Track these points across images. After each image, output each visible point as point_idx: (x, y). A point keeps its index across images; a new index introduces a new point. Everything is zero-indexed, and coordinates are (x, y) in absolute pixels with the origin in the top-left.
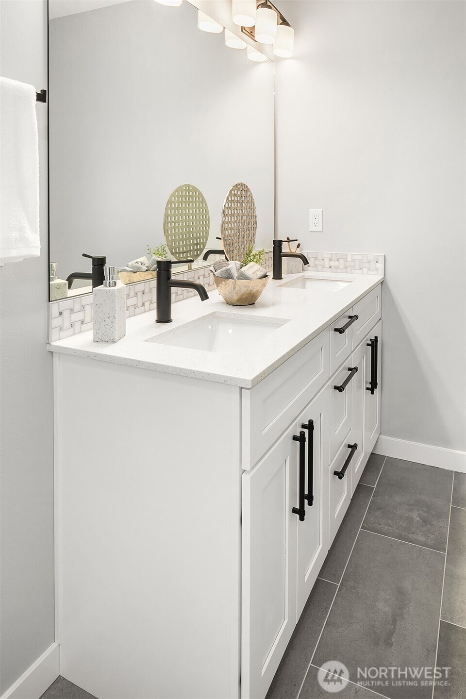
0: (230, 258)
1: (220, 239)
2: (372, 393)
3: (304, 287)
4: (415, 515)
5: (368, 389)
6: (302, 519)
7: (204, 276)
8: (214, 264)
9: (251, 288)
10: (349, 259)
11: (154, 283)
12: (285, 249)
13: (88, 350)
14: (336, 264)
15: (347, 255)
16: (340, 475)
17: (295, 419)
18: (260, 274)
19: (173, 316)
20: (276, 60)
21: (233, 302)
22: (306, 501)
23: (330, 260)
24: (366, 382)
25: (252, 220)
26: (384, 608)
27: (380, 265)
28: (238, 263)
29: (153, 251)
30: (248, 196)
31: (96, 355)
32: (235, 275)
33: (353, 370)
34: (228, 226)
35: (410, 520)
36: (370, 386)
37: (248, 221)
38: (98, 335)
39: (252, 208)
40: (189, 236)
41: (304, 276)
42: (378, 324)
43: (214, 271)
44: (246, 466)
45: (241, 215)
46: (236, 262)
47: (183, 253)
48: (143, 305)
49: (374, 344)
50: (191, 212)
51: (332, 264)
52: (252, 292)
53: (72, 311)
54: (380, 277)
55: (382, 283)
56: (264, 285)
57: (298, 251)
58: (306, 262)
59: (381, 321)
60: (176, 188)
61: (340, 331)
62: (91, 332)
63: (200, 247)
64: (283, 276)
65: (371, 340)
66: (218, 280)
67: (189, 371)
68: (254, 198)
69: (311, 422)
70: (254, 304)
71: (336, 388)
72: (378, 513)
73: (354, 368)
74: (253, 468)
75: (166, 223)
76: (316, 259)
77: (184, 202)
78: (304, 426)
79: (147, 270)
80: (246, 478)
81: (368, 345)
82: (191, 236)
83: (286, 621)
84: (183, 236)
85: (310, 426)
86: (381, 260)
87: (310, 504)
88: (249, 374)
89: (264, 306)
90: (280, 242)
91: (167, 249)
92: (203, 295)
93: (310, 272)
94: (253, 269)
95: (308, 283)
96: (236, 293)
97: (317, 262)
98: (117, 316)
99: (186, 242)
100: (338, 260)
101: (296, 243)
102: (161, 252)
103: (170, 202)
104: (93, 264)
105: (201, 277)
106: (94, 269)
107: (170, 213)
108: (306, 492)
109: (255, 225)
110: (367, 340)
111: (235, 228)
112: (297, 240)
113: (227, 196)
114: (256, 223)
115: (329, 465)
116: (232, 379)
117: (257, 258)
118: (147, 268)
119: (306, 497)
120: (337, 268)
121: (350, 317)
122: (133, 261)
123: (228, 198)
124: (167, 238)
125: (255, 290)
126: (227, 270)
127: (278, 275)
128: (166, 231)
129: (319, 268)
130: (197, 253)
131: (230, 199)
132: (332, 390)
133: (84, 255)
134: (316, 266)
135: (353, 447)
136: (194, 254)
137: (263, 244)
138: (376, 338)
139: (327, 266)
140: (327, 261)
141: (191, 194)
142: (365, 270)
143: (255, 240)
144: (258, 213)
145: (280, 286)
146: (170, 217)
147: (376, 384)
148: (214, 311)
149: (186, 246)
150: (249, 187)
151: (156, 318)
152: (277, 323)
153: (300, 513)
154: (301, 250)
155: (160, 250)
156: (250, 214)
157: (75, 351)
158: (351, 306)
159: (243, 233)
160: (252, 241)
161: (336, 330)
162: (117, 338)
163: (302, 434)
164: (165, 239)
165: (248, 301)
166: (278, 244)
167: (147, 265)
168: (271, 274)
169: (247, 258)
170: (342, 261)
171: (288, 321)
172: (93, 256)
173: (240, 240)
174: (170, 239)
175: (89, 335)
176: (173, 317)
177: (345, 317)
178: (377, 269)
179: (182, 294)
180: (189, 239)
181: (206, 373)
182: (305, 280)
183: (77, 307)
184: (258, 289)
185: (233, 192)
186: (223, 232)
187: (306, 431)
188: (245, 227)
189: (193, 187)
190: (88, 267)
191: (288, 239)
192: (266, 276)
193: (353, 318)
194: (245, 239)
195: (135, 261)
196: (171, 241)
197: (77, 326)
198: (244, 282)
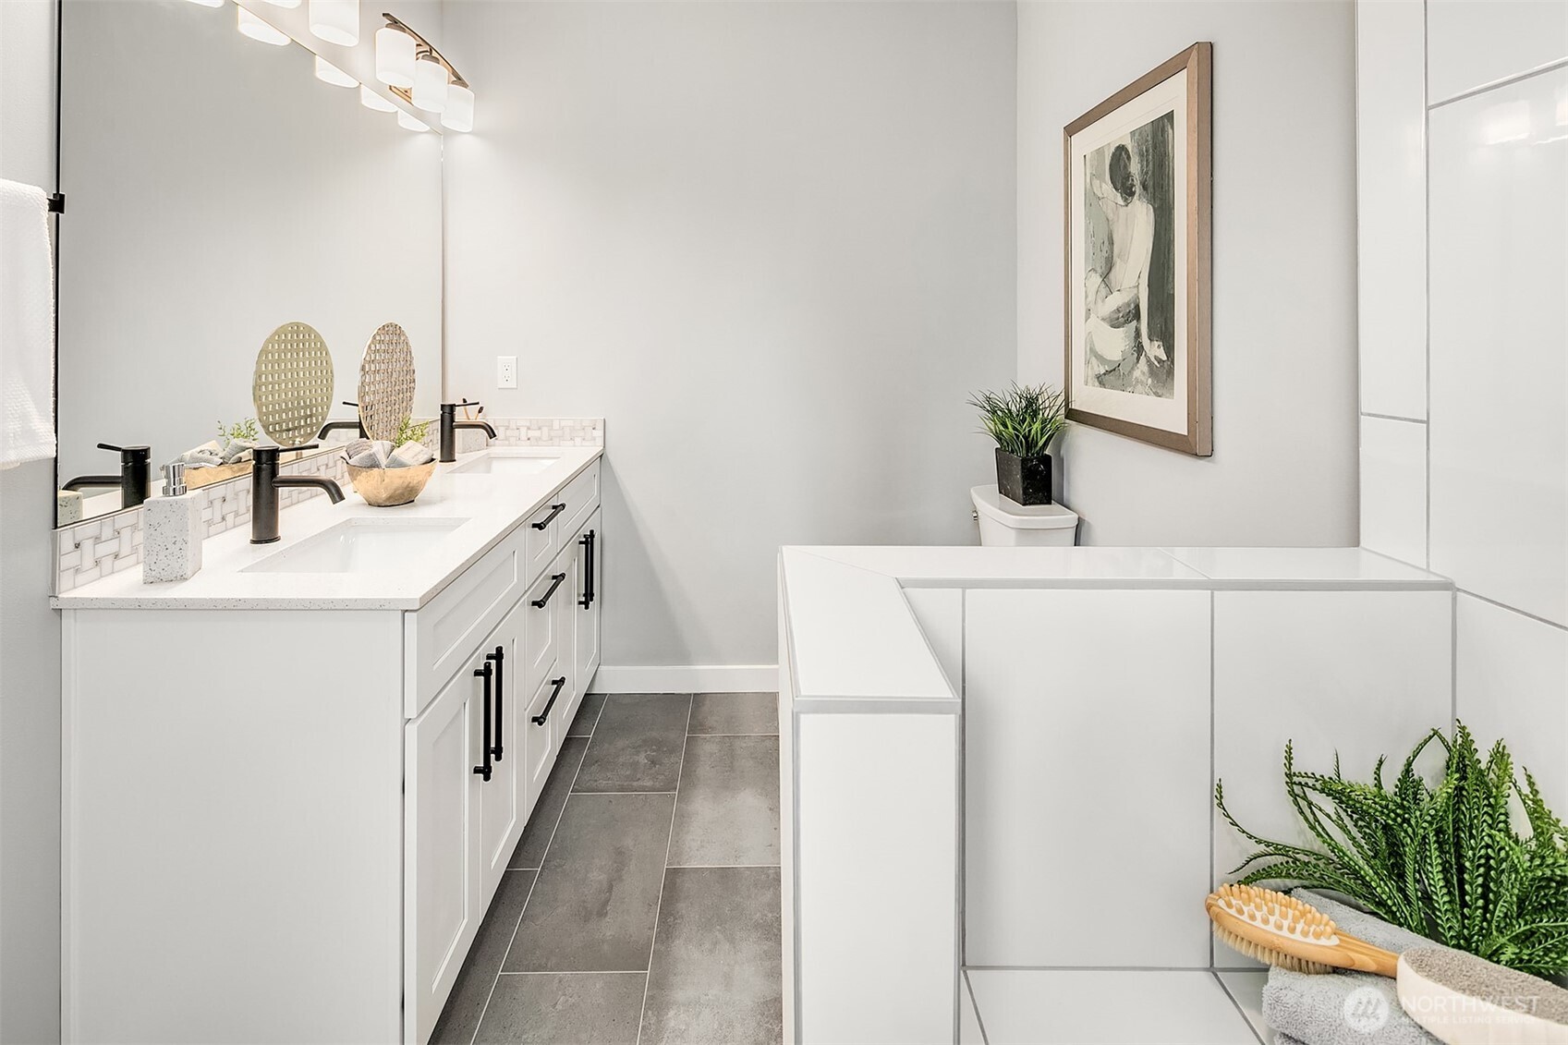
0: (373, 437)
1: (357, 405)
2: (587, 608)
3: (488, 471)
4: (642, 759)
5: (580, 603)
6: (487, 778)
7: (327, 465)
8: (348, 447)
9: (409, 480)
10: (556, 426)
11: (248, 482)
12: (460, 416)
13: (139, 597)
14: (537, 433)
15: (552, 420)
16: (539, 720)
17: (477, 649)
18: (426, 457)
19: (282, 530)
20: (445, 134)
21: (380, 501)
22: (493, 756)
23: (529, 428)
24: (579, 595)
25: (408, 377)
26: (597, 877)
27: (599, 433)
28: (388, 444)
29: (228, 431)
30: (401, 341)
31: (155, 602)
32: (383, 461)
33: (558, 578)
34: (370, 390)
35: (635, 765)
36: (583, 599)
37: (401, 378)
38: (154, 573)
39: (409, 359)
40: (299, 403)
41: (488, 454)
42: (596, 512)
43: (347, 458)
44: (411, 712)
45: (389, 370)
46: (385, 442)
47: (288, 430)
48: (223, 519)
49: (589, 541)
50: (301, 366)
51: (531, 434)
52: (411, 485)
53: (97, 539)
54: (598, 449)
55: (601, 456)
56: (430, 473)
57: (480, 419)
58: (492, 434)
59: (599, 509)
60: (275, 329)
61: (540, 526)
62: (140, 568)
63: (317, 419)
64: (457, 456)
65: (585, 536)
66: (354, 471)
67: (324, 601)
68: (410, 344)
69: (499, 650)
70: (413, 501)
71: (534, 603)
72: (594, 768)
73: (561, 575)
74: (419, 716)
75: (257, 387)
76: (507, 428)
77: (290, 351)
78: (489, 657)
79: (221, 464)
80: (411, 730)
81: (581, 543)
82: (302, 404)
83: (466, 921)
84: (286, 405)
85: (499, 656)
86: (600, 426)
87: (498, 758)
88: (416, 590)
89: (428, 503)
90: (452, 407)
91: (258, 426)
92: (336, 496)
93: (497, 447)
94: (412, 452)
95: (496, 465)
96: (386, 488)
97: (508, 433)
98: (189, 539)
99: (293, 414)
100: (540, 429)
101: (478, 407)
102: (245, 432)
103: (264, 352)
104: (125, 460)
105: (322, 469)
106: (125, 469)
107: (264, 369)
108: (493, 745)
109: (412, 385)
110: (579, 536)
111: (381, 391)
112: (478, 403)
113: (368, 343)
114: (414, 381)
115: (525, 710)
116: (390, 601)
117: (417, 433)
118: (221, 461)
119: (493, 750)
120: (538, 439)
121: (554, 507)
122: (194, 450)
123: (370, 347)
124: (259, 408)
125: (415, 482)
126: (371, 455)
127: (448, 454)
128: (257, 398)
129: (512, 440)
130: (312, 429)
131: (373, 348)
132: (528, 608)
133: (101, 446)
134: (507, 439)
135: (559, 683)
136: (306, 431)
137: (425, 412)
138: (592, 532)
139: (524, 437)
140: (523, 430)
141: (301, 337)
142: (578, 440)
143: (413, 406)
144: (416, 365)
145: (452, 472)
146: (264, 376)
147: (592, 595)
148: (348, 518)
149: (293, 420)
150: (403, 329)
151: (251, 538)
152: (452, 525)
153: (486, 772)
154: (485, 415)
155: (243, 428)
156: (405, 369)
157: (113, 601)
158: (556, 492)
159: (393, 398)
160: (408, 408)
161: (534, 526)
162: (189, 573)
163: (488, 667)
164: (254, 410)
165: (405, 498)
166: (448, 411)
167: (221, 455)
168: (437, 455)
169: (401, 434)
170: (545, 430)
171: (468, 519)
172: (123, 447)
173: (389, 408)
174: (264, 410)
175: (137, 574)
176: (280, 533)
177: (547, 508)
178: (594, 439)
179: (290, 496)
180: (299, 408)
181: (350, 600)
182: (490, 459)
183: (107, 533)
184: (421, 479)
185: (378, 338)
186: (362, 397)
187: (493, 662)
188: (397, 388)
189: (306, 327)
190: (114, 466)
191: (465, 401)
192: (433, 460)
193: (558, 508)
194: (397, 406)
195: (198, 449)
196: (267, 414)
197: (107, 563)
198: (398, 471)
